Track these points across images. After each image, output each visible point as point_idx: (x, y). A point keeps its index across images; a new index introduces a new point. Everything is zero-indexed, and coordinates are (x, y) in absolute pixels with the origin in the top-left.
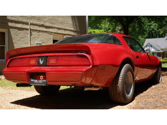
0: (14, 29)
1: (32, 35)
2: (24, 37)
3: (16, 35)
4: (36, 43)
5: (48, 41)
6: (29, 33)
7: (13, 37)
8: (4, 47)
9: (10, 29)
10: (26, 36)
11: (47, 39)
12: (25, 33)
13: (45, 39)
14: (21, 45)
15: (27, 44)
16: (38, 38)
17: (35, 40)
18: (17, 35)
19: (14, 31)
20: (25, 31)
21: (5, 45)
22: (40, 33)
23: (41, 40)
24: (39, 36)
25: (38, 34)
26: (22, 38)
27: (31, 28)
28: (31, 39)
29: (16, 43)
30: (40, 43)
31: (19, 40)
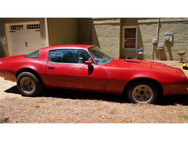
0: (143, 24)
1: (161, 28)
2: (153, 30)
3: (144, 29)
4: (165, 35)
6: (158, 26)
7: (141, 31)
8: (135, 39)
9: (139, 25)
11: (181, 29)
12: (154, 26)
13: (179, 29)
14: (149, 37)
15: (155, 36)
16: (169, 29)
17: (165, 32)
18: (146, 29)
19: (142, 26)
20: (153, 24)
22: (172, 24)
23: (172, 31)
24: (170, 27)
25: (170, 25)
26: (150, 31)
27: (161, 21)
28: (160, 31)
29: (144, 36)
30: (170, 34)
31: (146, 33)
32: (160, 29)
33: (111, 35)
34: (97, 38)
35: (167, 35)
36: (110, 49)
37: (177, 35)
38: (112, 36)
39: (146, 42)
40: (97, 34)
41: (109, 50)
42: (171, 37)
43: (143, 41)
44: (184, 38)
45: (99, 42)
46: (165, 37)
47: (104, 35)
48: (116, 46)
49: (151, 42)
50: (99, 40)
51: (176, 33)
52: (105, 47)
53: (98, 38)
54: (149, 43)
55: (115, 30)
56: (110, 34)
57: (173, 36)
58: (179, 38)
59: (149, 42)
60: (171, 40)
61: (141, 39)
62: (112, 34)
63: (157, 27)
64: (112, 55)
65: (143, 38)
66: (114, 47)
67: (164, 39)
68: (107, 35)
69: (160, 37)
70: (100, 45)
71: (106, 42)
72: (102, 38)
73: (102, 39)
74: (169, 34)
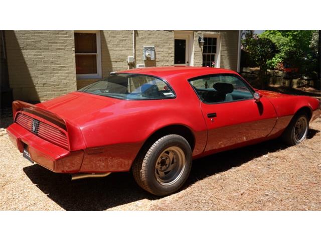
1: (138, 36)
2: (126, 40)
3: (112, 37)
4: (145, 48)
5: (167, 43)
6: (134, 32)
7: (107, 41)
8: (96, 55)
10: (128, 37)
11: (163, 40)
12: (127, 32)
13: (161, 40)
14: (120, 52)
15: (131, 50)
16: (149, 38)
17: (143, 43)
18: (114, 37)
21: (96, 52)
23: (153, 42)
24: (150, 36)
26: (122, 40)
28: (137, 42)
29: (113, 50)
30: (151, 48)
31: (117, 45)
32: (137, 38)
33: (54, 46)
34: (21, 53)
35: (147, 49)
36: (55, 78)
37: (159, 50)
38: (59, 49)
39: (116, 62)
40: (19, 41)
41: (52, 79)
42: (153, 52)
43: (113, 58)
44: (168, 55)
45: (27, 63)
46: (145, 51)
47: (38, 45)
48: (68, 70)
49: (125, 60)
50: (25, 57)
51: (158, 46)
52: (42, 74)
53: (23, 51)
54: (121, 63)
55: (64, 34)
56: (53, 43)
57: (154, 51)
58: (163, 54)
59: (122, 61)
60: (153, 58)
61: (109, 56)
62: (57, 43)
63: (132, 33)
64: (61, 91)
65: (111, 52)
66: (63, 73)
67: (144, 55)
68: (45, 46)
69: (137, 53)
70: (30, 69)
71: (45, 62)
72: (34, 52)
73: (35, 55)
74: (149, 48)
